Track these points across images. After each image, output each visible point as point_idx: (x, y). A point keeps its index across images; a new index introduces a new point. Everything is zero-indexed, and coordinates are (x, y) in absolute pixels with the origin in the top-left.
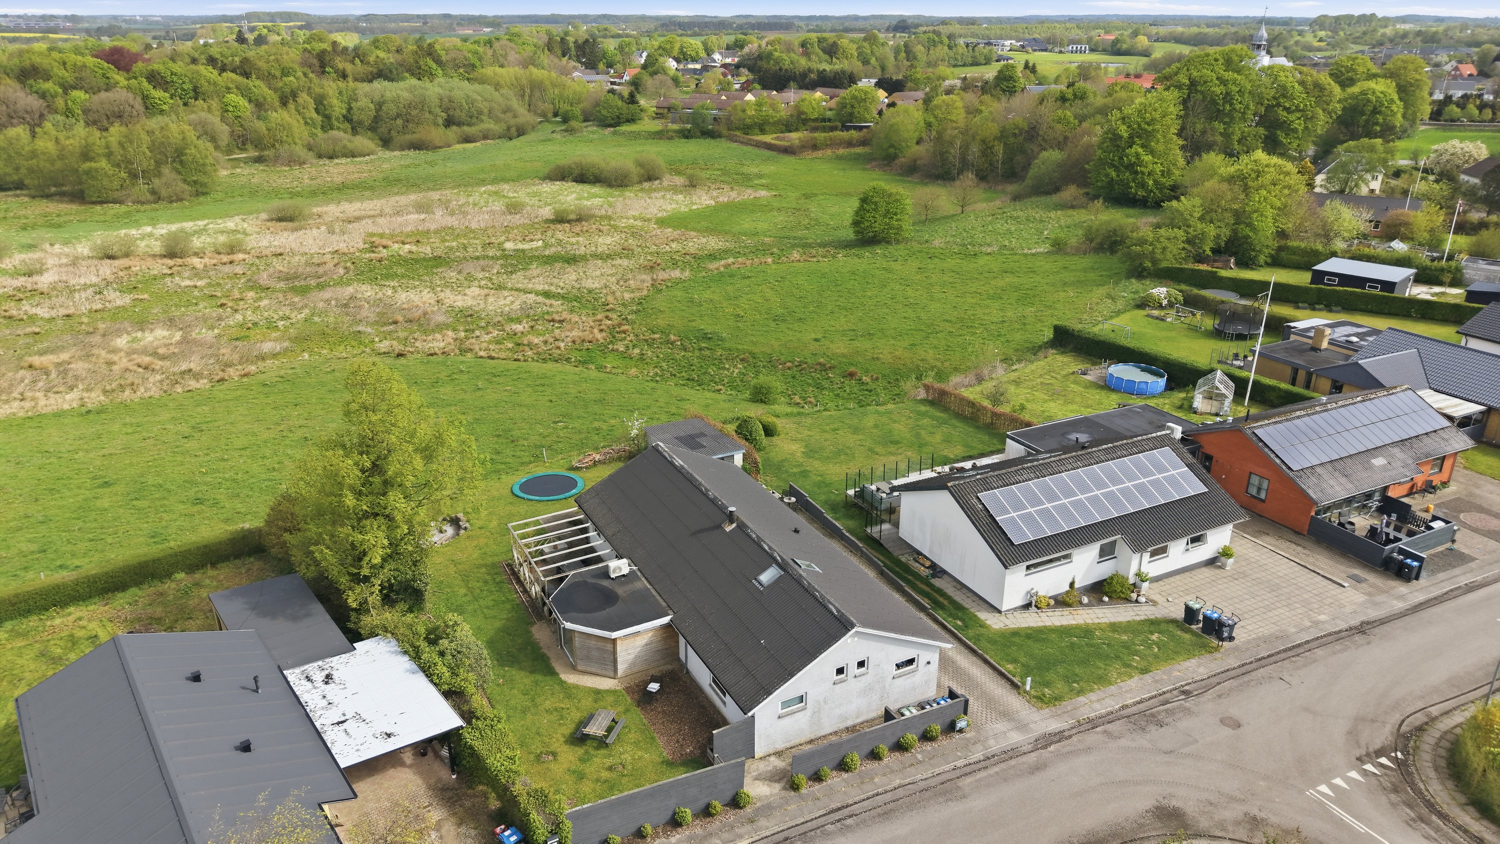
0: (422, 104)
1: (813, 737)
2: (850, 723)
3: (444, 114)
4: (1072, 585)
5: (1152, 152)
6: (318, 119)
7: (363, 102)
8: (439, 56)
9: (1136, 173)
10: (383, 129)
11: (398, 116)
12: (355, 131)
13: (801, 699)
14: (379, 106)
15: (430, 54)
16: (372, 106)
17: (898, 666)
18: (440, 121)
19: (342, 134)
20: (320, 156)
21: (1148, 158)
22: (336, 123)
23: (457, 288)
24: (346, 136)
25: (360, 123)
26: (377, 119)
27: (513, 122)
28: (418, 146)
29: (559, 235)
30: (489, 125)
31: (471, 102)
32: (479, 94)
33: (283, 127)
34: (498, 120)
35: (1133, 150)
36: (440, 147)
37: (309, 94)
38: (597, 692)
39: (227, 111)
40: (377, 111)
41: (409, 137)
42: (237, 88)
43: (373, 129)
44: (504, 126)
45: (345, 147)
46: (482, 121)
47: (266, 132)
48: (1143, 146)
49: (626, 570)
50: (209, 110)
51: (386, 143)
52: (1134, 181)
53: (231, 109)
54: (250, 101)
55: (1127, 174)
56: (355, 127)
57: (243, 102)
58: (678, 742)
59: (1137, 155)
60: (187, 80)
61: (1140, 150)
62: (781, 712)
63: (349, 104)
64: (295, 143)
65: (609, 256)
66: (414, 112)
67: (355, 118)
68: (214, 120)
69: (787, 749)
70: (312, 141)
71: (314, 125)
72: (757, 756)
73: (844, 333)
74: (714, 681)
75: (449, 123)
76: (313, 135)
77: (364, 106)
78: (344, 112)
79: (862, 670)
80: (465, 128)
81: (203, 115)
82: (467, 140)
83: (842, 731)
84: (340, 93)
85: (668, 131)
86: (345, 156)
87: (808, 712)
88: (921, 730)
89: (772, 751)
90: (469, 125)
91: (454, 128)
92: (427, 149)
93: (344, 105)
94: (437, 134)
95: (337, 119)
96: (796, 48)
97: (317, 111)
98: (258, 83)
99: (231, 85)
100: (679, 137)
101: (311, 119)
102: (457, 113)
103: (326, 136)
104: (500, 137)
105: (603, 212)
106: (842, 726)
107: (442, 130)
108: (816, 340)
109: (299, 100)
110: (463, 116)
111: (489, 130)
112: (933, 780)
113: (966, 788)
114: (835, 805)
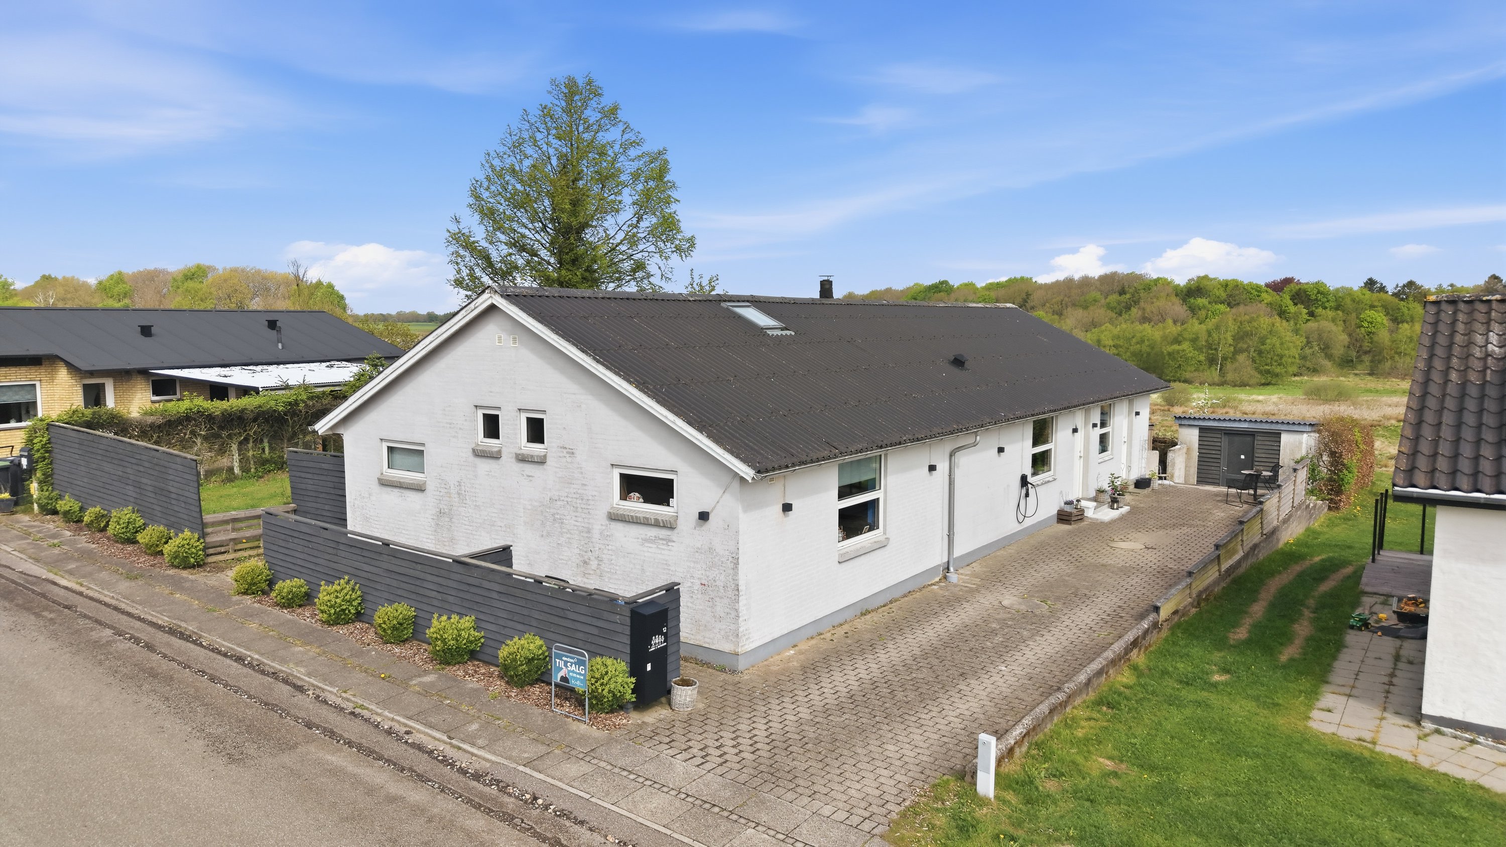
47: (1390, 344)
50: (1336, 320)
53: (1364, 324)
54: (1392, 319)
57: (1382, 318)
62: (387, 471)
68: (1338, 331)
81: (1326, 324)
87: (429, 502)
99: (1378, 304)
112: (324, 711)
113: (287, 759)
114: (190, 627)
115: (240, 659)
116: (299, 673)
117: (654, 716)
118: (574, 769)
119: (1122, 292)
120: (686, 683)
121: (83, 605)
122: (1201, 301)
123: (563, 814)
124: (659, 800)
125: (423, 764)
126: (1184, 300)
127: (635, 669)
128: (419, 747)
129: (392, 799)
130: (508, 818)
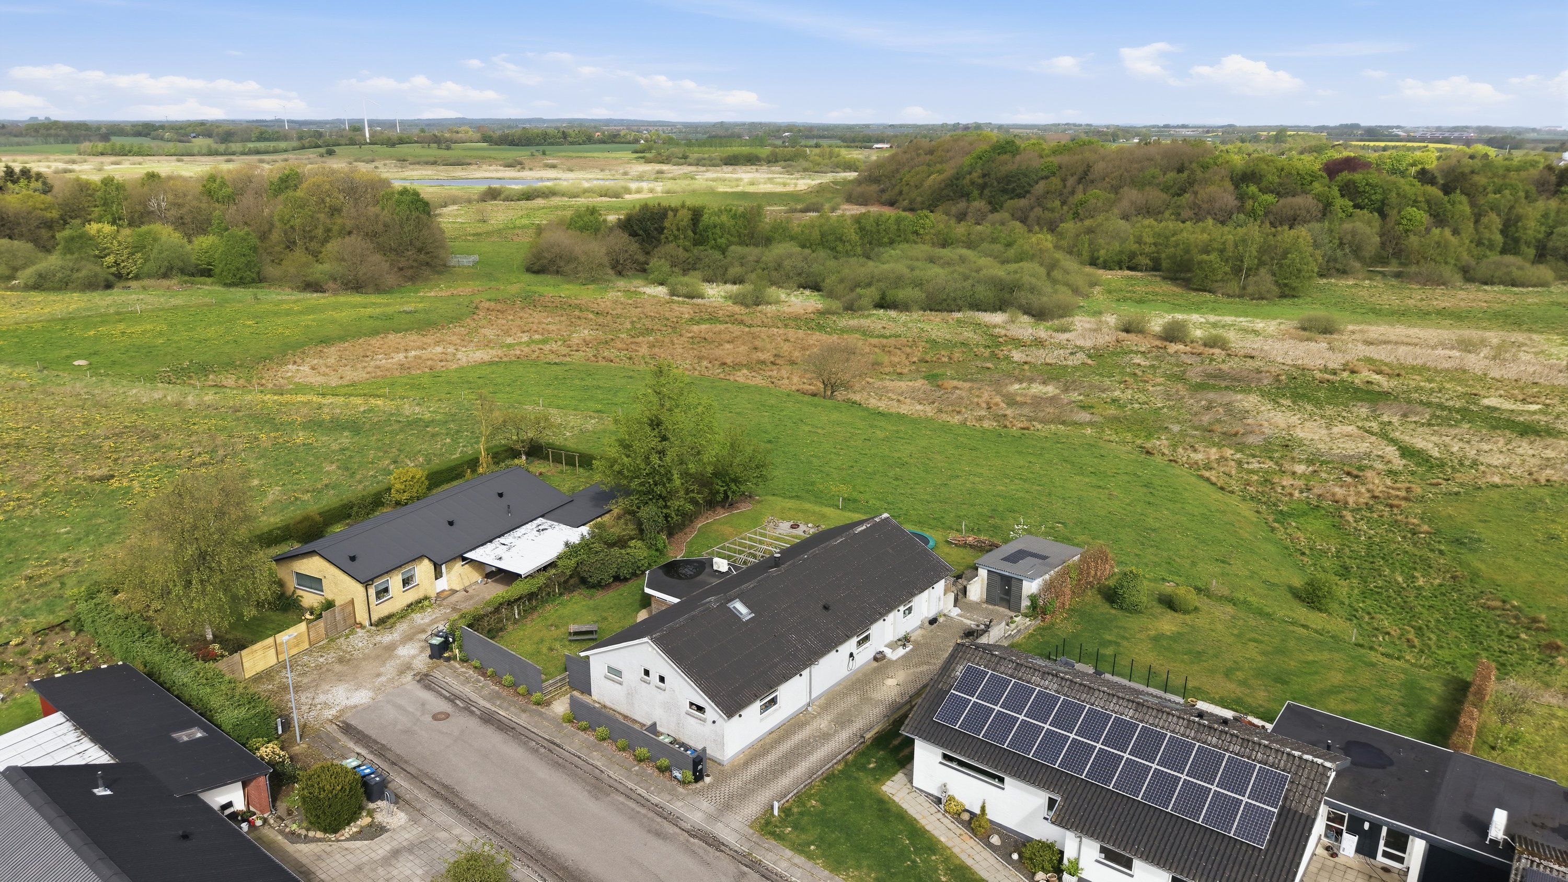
4: (983, 809)
6: (1499, 240)
12: (1538, 259)
17: (691, 704)
19: (1522, 260)
20: (1470, 280)
22: (1521, 249)
24: (1525, 263)
25: (1555, 251)
45: (1515, 273)
56: (1543, 255)
62: (607, 673)
63: (1551, 228)
67: (1550, 245)
70: (1474, 263)
71: (1490, 246)
76: (1481, 258)
78: (1540, 236)
79: (663, 685)
97: (1504, 232)
101: (1489, 239)
103: (1498, 259)
112: (612, 781)
113: (609, 798)
114: (558, 741)
115: (579, 757)
116: (599, 764)
117: (699, 785)
118: (680, 804)
119: (1180, 170)
120: (708, 776)
121: (519, 729)
122: (1253, 189)
123: (678, 817)
124: (699, 814)
125: (643, 802)
126: (1237, 186)
127: (694, 774)
128: (639, 795)
129: (638, 812)
130: (665, 818)
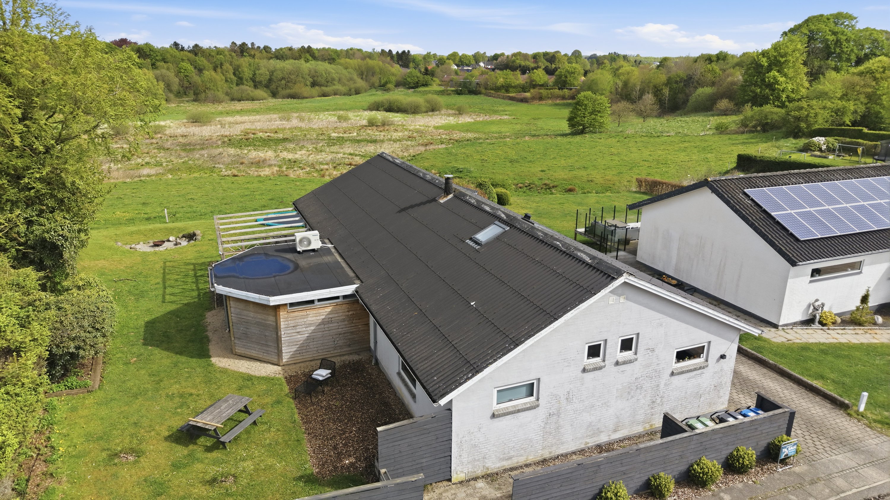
0: (298, 72)
1: (547, 455)
2: (603, 439)
3: (311, 79)
4: (865, 299)
5: (785, 75)
6: (235, 79)
7: (263, 70)
8: (314, 53)
9: (774, 90)
10: (273, 86)
11: (283, 78)
12: (255, 87)
13: (530, 390)
14: (272, 73)
15: (308, 52)
16: (268, 73)
17: (682, 356)
18: (309, 83)
19: (248, 87)
20: (233, 99)
21: (782, 79)
22: (245, 82)
23: (294, 151)
24: (250, 89)
25: (260, 82)
26: (270, 80)
27: (352, 86)
28: (293, 96)
29: (369, 132)
30: (338, 87)
31: (328, 73)
32: (334, 70)
33: (211, 80)
34: (344, 85)
35: (772, 74)
36: (307, 98)
37: (231, 65)
38: (249, 378)
39: (181, 72)
40: (271, 76)
41: (288, 91)
42: (188, 60)
43: (267, 86)
44: (348, 88)
45: (248, 94)
46: (334, 85)
47: (201, 83)
48: (778, 71)
49: (316, 244)
50: (168, 69)
51: (274, 95)
52: (772, 95)
53: (183, 71)
54: (195, 68)
55: (767, 91)
56: (256, 85)
57: (190, 68)
58: (335, 448)
59: (775, 78)
60: (158, 54)
61: (777, 74)
62: (496, 407)
63: (254, 71)
64: (218, 91)
65: (399, 140)
66: (293, 77)
67: (257, 80)
68: (171, 75)
69: (505, 471)
70: (229, 90)
71: (232, 82)
72: (455, 478)
73: (564, 168)
74: (404, 368)
75: (314, 84)
76: (231, 88)
77: (263, 73)
78: (251, 76)
79: (628, 355)
80: (323, 88)
81: (164, 71)
82: (324, 95)
83: (590, 449)
84: (250, 65)
85: (447, 91)
86: (247, 100)
87: (541, 412)
88: (725, 453)
89: (480, 472)
90: (327, 86)
91: (317, 88)
92: (298, 98)
93: (252, 73)
94: (307, 90)
95: (247, 80)
96: (530, 59)
97: (234, 74)
98: (202, 59)
99: (184, 58)
100: (454, 94)
101: (230, 78)
102: (319, 79)
103: (237, 88)
104: (344, 95)
105: (400, 123)
106: (592, 442)
107: (308, 88)
108: (542, 171)
109: (224, 67)
110: (323, 81)
111: (338, 90)
